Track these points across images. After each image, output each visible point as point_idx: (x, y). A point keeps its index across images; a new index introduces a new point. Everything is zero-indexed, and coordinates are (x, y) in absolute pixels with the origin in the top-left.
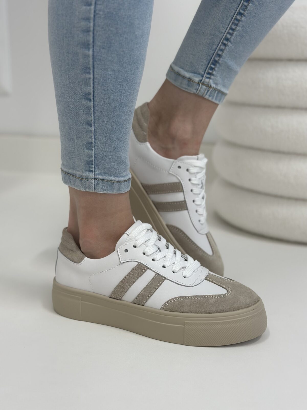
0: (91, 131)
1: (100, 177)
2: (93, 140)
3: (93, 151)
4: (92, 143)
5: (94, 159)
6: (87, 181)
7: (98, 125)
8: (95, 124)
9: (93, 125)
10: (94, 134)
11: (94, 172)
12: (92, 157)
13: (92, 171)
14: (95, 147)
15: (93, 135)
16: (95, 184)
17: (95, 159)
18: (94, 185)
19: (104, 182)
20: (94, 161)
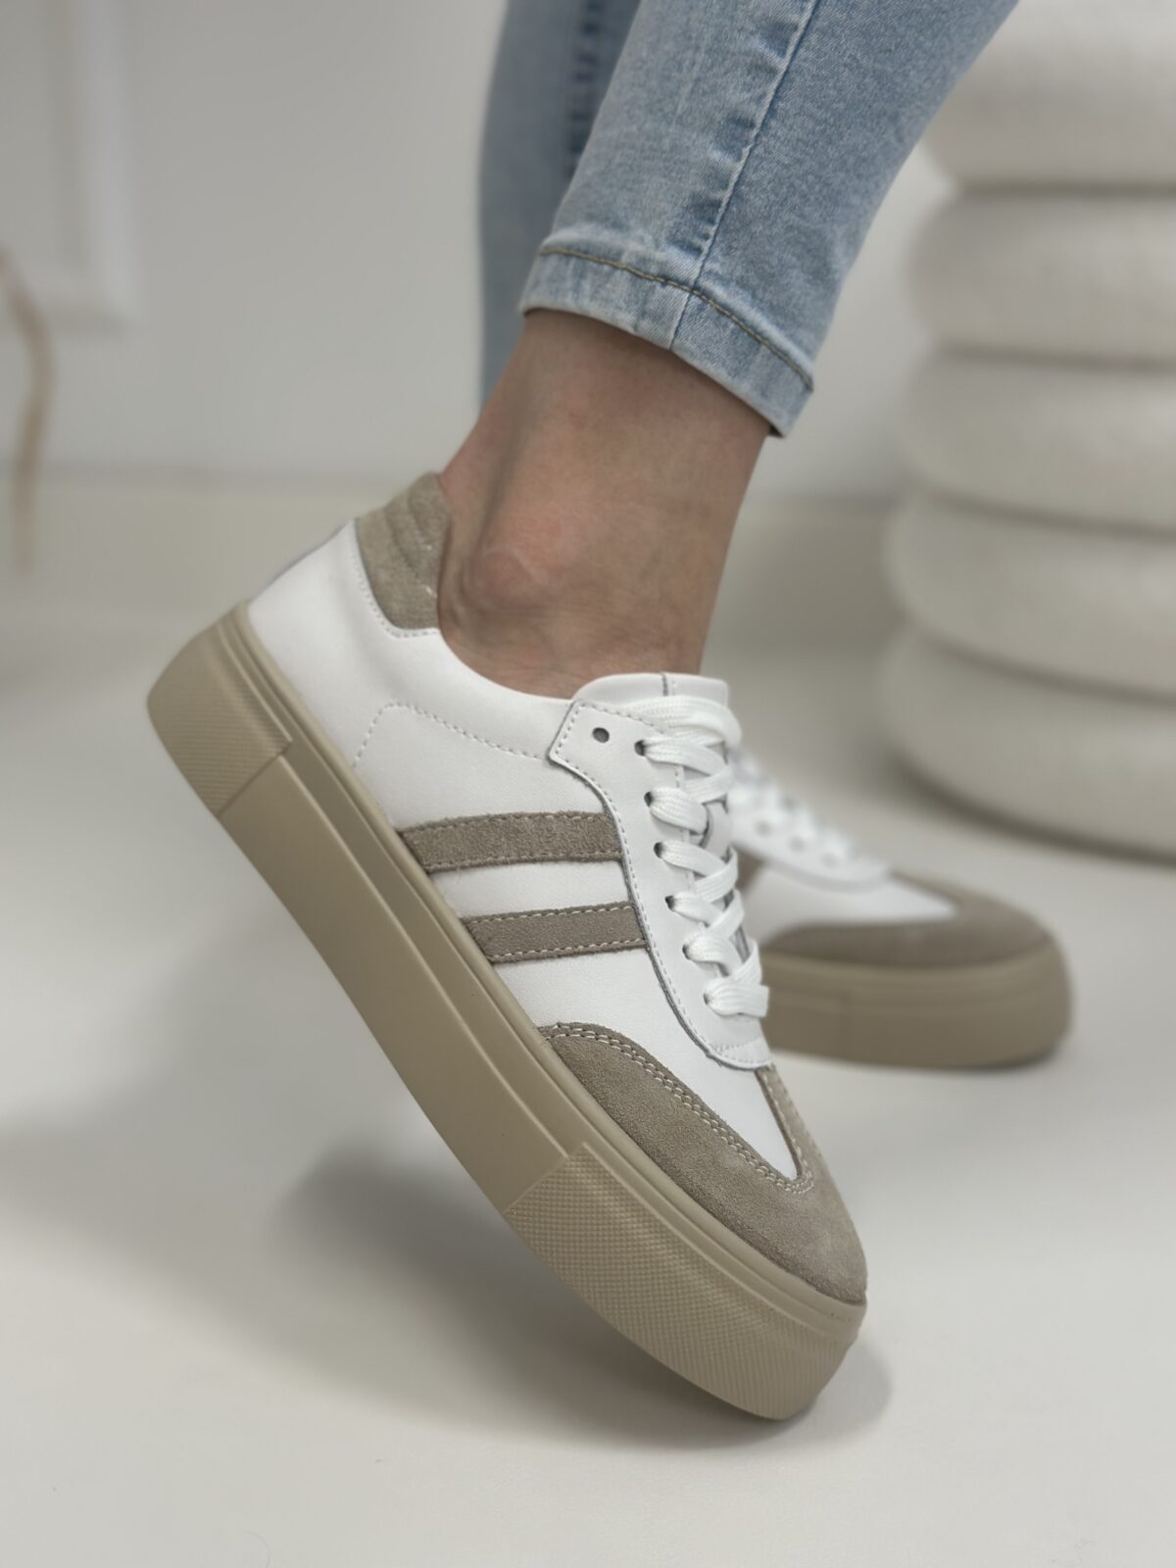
0: (772, 71)
1: (719, 292)
2: (763, 114)
3: (743, 161)
4: (752, 125)
5: (728, 204)
6: (658, 287)
7: (811, 55)
8: (801, 51)
9: (791, 49)
10: (777, 91)
11: (702, 258)
12: (725, 187)
13: (698, 251)
14: (756, 152)
15: (773, 93)
16: (689, 310)
17: (732, 202)
18: (683, 314)
19: (724, 320)
20: (727, 210)
